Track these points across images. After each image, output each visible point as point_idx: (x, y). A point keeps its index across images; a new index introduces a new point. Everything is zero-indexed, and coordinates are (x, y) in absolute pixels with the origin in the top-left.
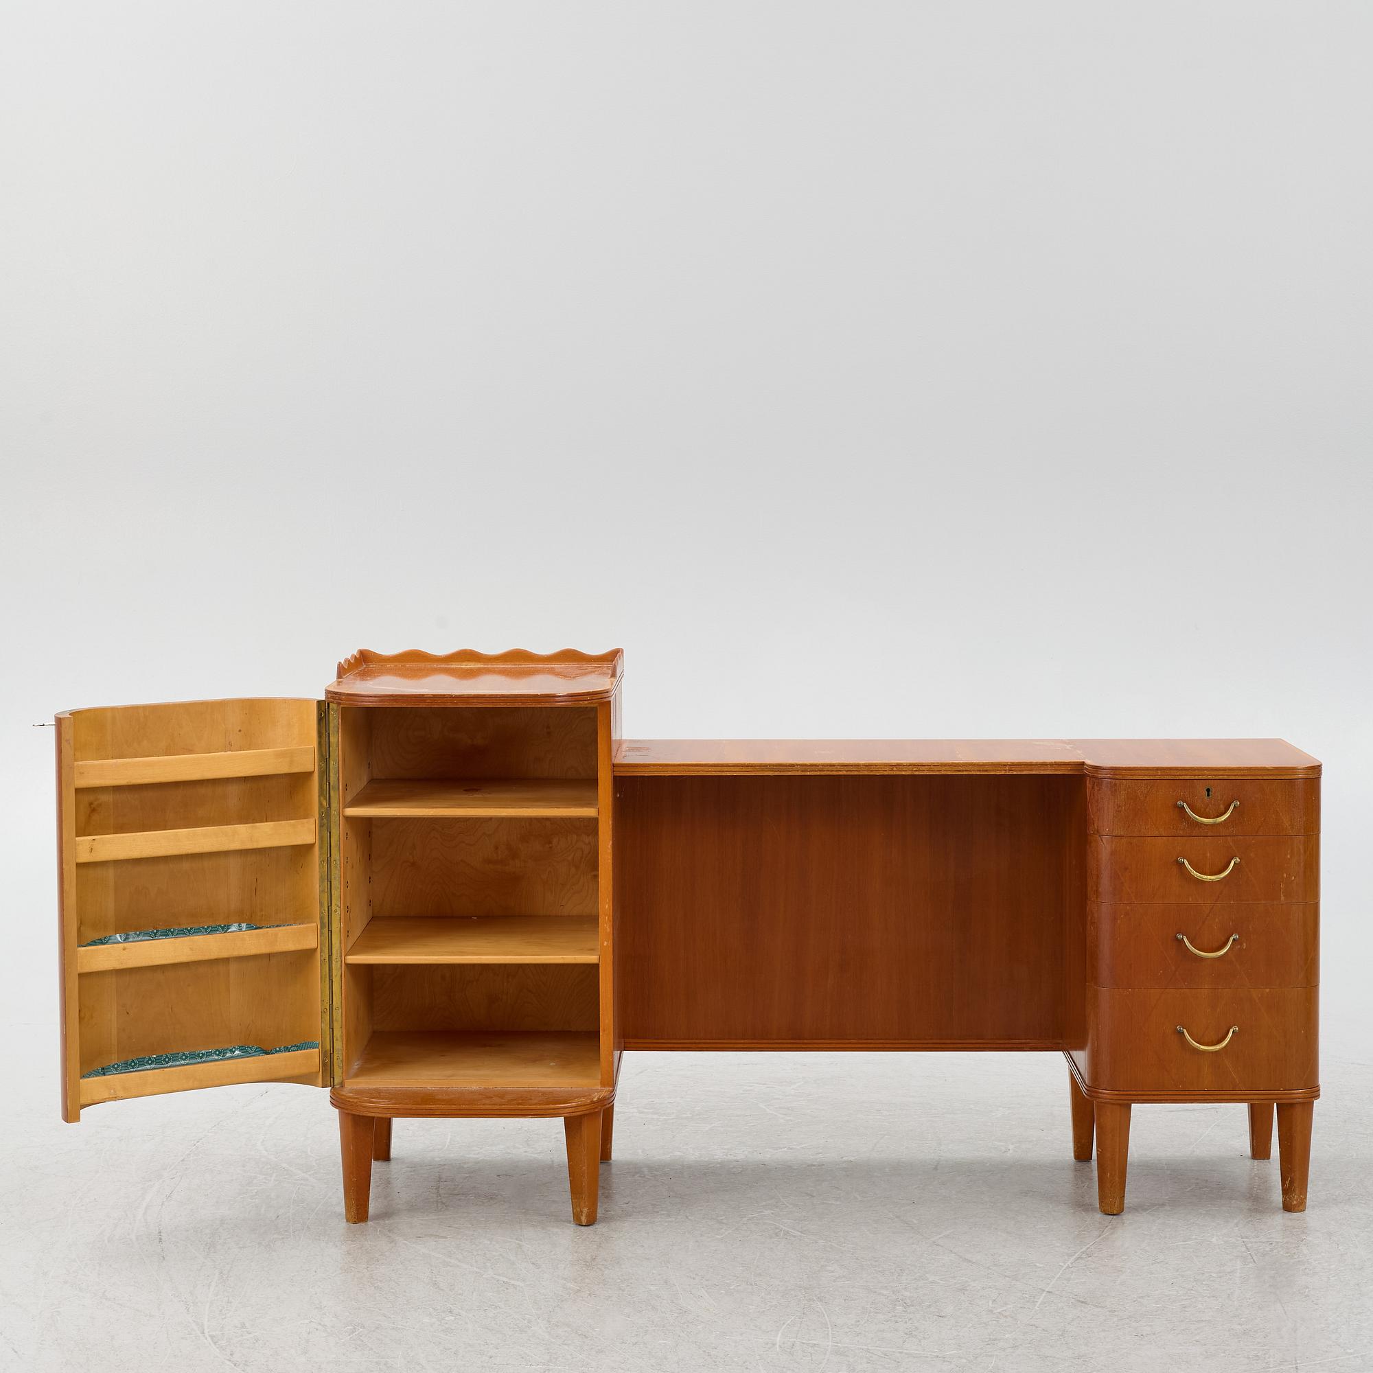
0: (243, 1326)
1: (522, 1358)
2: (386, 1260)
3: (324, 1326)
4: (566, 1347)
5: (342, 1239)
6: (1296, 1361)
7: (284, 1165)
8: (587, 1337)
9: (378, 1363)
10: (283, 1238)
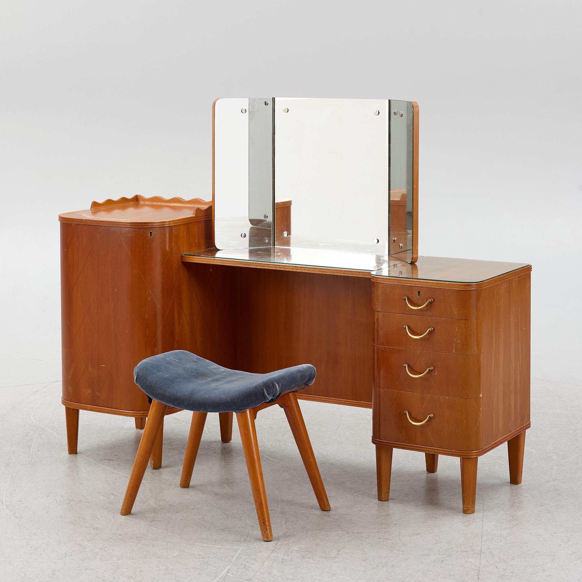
0: (20, 501)
1: (143, 515)
2: (86, 470)
3: (56, 501)
4: (162, 510)
5: (67, 461)
6: (483, 517)
7: (43, 427)
8: (172, 506)
9: (79, 517)
10: (40, 461)
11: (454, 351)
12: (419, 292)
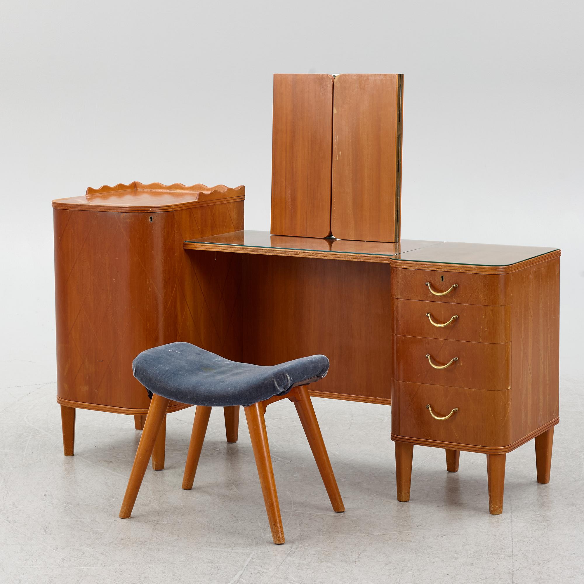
0: (14, 504)
1: (146, 518)
2: (83, 473)
3: (53, 504)
4: (167, 513)
5: (63, 463)
6: (512, 518)
7: (37, 428)
8: (177, 508)
9: (77, 521)
10: (35, 463)
11: (481, 340)
12: (442, 277)
